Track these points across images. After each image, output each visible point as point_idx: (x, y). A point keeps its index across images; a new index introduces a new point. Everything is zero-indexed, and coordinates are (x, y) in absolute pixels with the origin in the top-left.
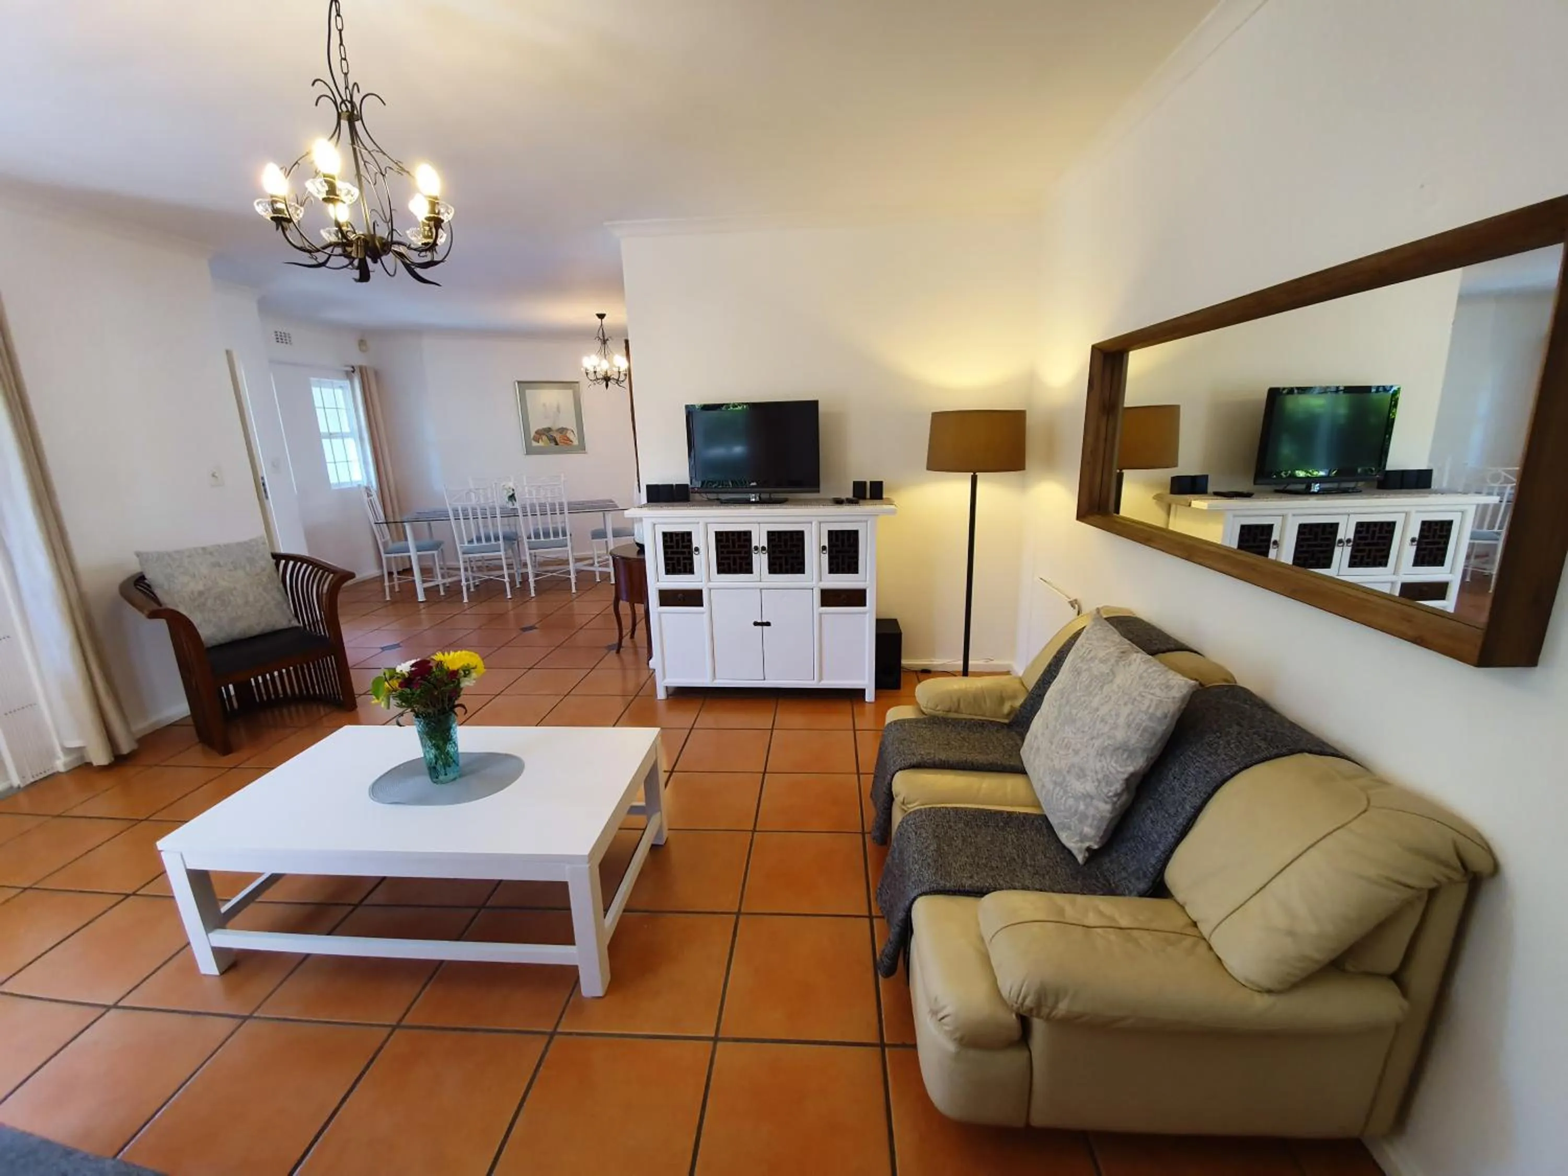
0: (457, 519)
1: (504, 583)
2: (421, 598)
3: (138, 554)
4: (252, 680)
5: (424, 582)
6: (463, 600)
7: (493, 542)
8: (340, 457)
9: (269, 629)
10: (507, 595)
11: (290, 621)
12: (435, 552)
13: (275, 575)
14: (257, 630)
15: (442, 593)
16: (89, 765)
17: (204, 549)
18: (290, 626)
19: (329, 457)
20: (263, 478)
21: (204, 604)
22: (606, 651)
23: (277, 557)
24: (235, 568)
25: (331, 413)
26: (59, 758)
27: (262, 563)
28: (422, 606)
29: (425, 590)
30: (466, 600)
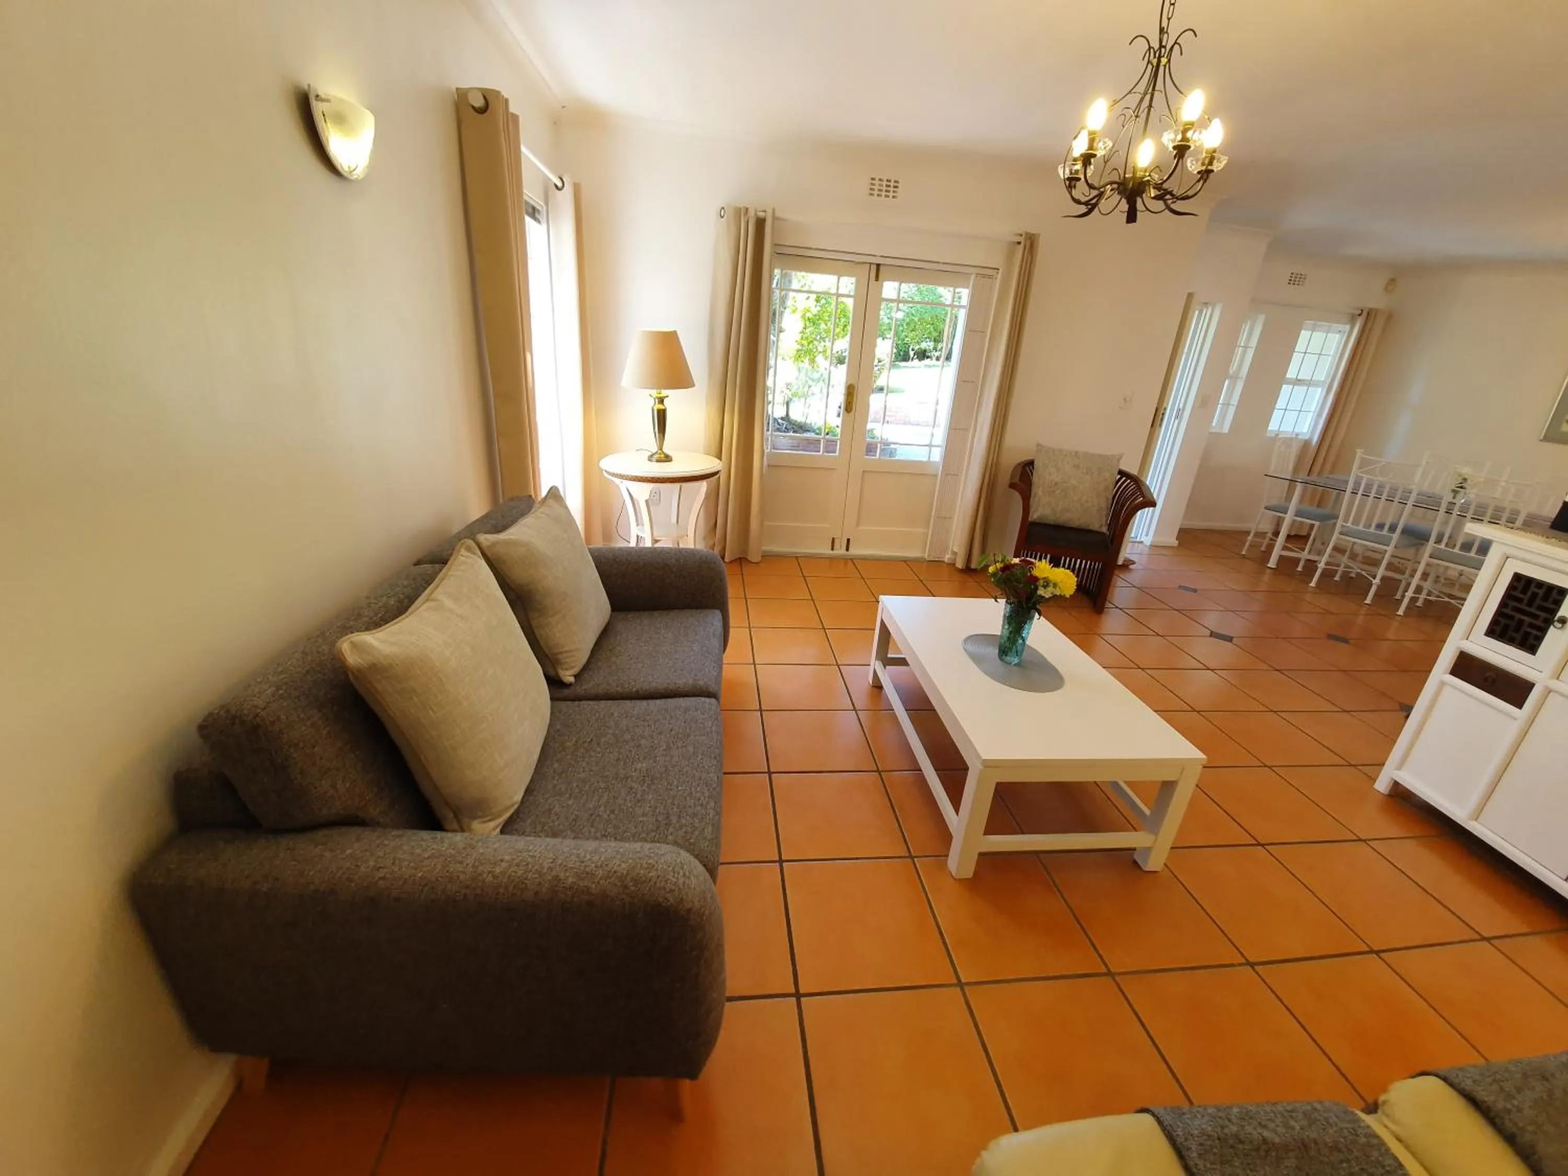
0: (1354, 493)
1: (1371, 584)
2: (1272, 563)
3: (1038, 445)
4: (1063, 558)
5: (1285, 548)
6: (1311, 582)
7: (1385, 532)
8: (1295, 404)
9: (1084, 526)
10: (1365, 599)
11: (1101, 526)
12: (1317, 524)
13: (1111, 487)
14: (1076, 523)
15: (1299, 569)
16: (954, 564)
17: (1077, 453)
18: (1099, 530)
19: (1281, 403)
20: (1165, 409)
21: (1053, 492)
22: (1398, 708)
23: (1121, 473)
24: (1087, 473)
25: (1311, 359)
26: (948, 554)
27: (1107, 475)
28: (1268, 571)
29: (1281, 559)
30: (1313, 584)
